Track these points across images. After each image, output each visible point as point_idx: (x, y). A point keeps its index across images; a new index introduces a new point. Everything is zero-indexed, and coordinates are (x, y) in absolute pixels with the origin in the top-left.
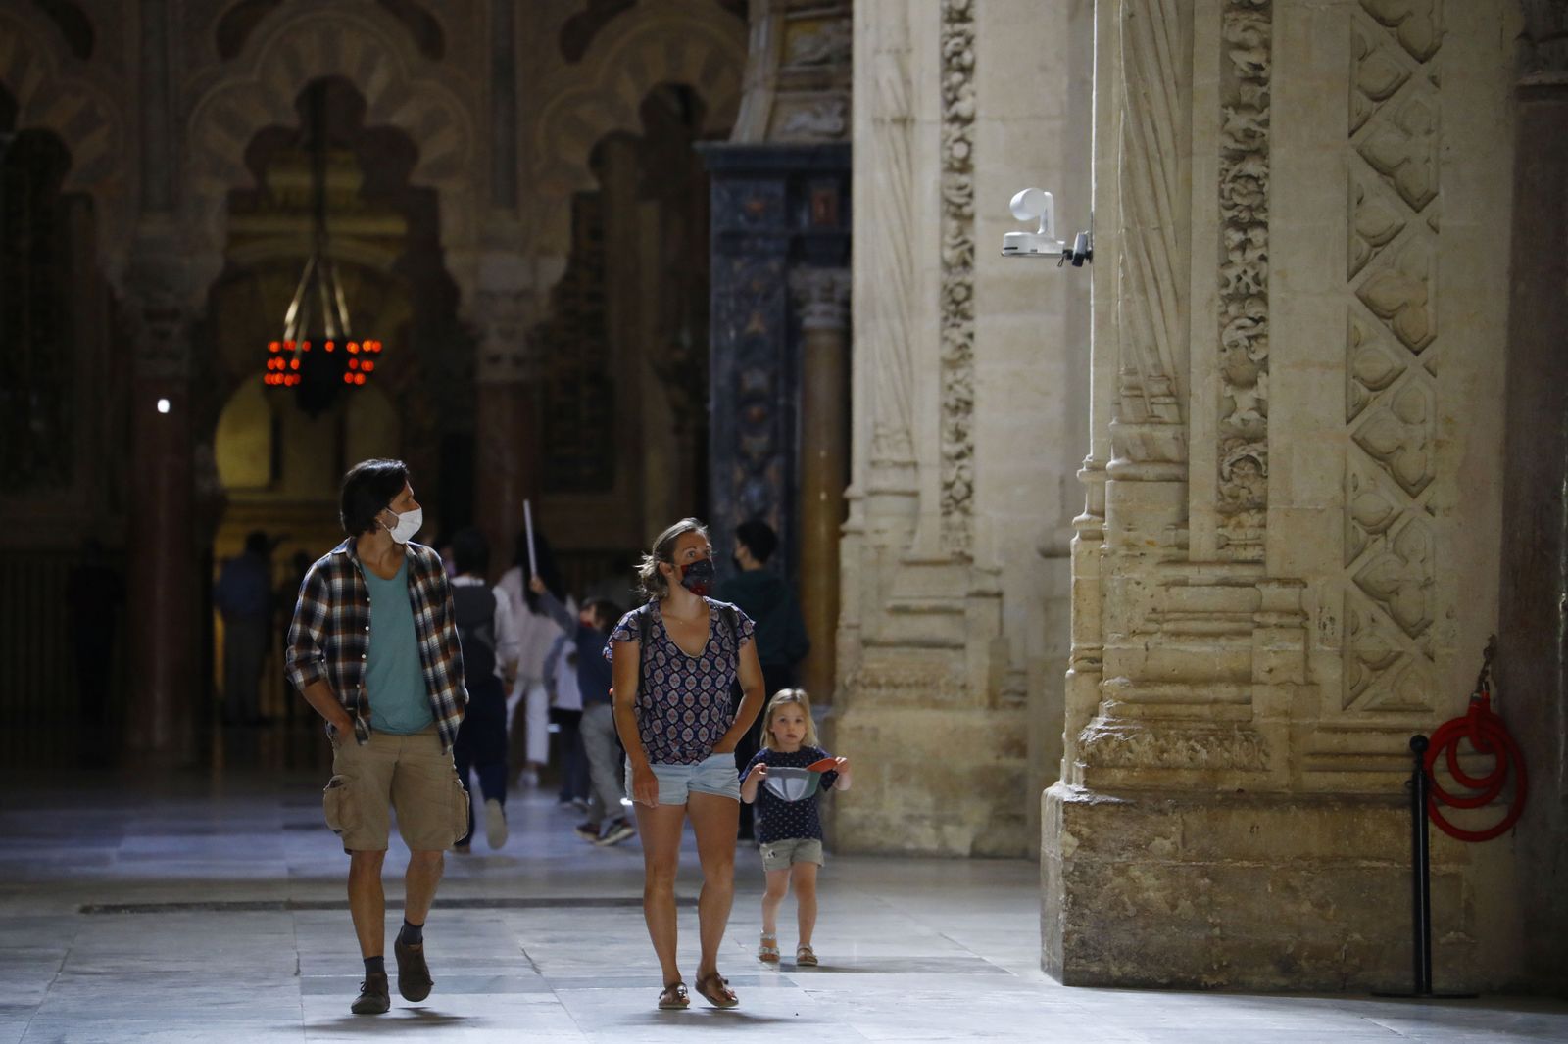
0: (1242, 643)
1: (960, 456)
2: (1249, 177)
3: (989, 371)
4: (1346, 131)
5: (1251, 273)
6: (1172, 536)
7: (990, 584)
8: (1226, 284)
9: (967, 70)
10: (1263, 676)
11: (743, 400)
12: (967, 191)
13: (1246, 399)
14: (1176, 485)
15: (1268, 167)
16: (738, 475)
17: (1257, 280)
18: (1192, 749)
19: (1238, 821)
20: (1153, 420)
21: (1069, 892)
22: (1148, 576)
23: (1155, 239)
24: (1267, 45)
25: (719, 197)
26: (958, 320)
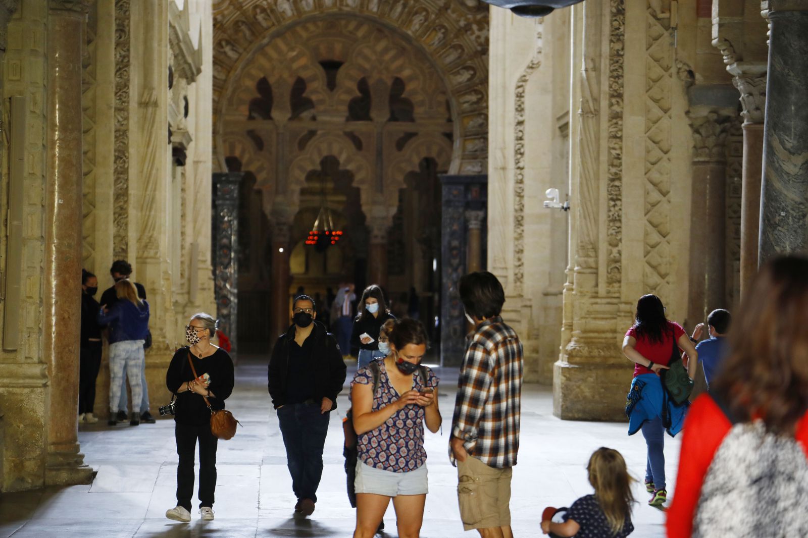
0: (613, 321)
1: (519, 266)
2: (616, 186)
3: (528, 242)
4: (644, 173)
5: (617, 214)
6: (593, 290)
7: (528, 303)
8: (609, 217)
9: (522, 154)
10: (620, 331)
11: (451, 249)
12: (522, 189)
13: (615, 250)
14: (594, 275)
15: (621, 183)
16: (450, 270)
17: (618, 216)
18: (599, 352)
19: (612, 373)
20: (588, 256)
21: (563, 393)
22: (587, 301)
23: (589, 203)
24: (621, 148)
25: (445, 190)
26: (519, 226)
